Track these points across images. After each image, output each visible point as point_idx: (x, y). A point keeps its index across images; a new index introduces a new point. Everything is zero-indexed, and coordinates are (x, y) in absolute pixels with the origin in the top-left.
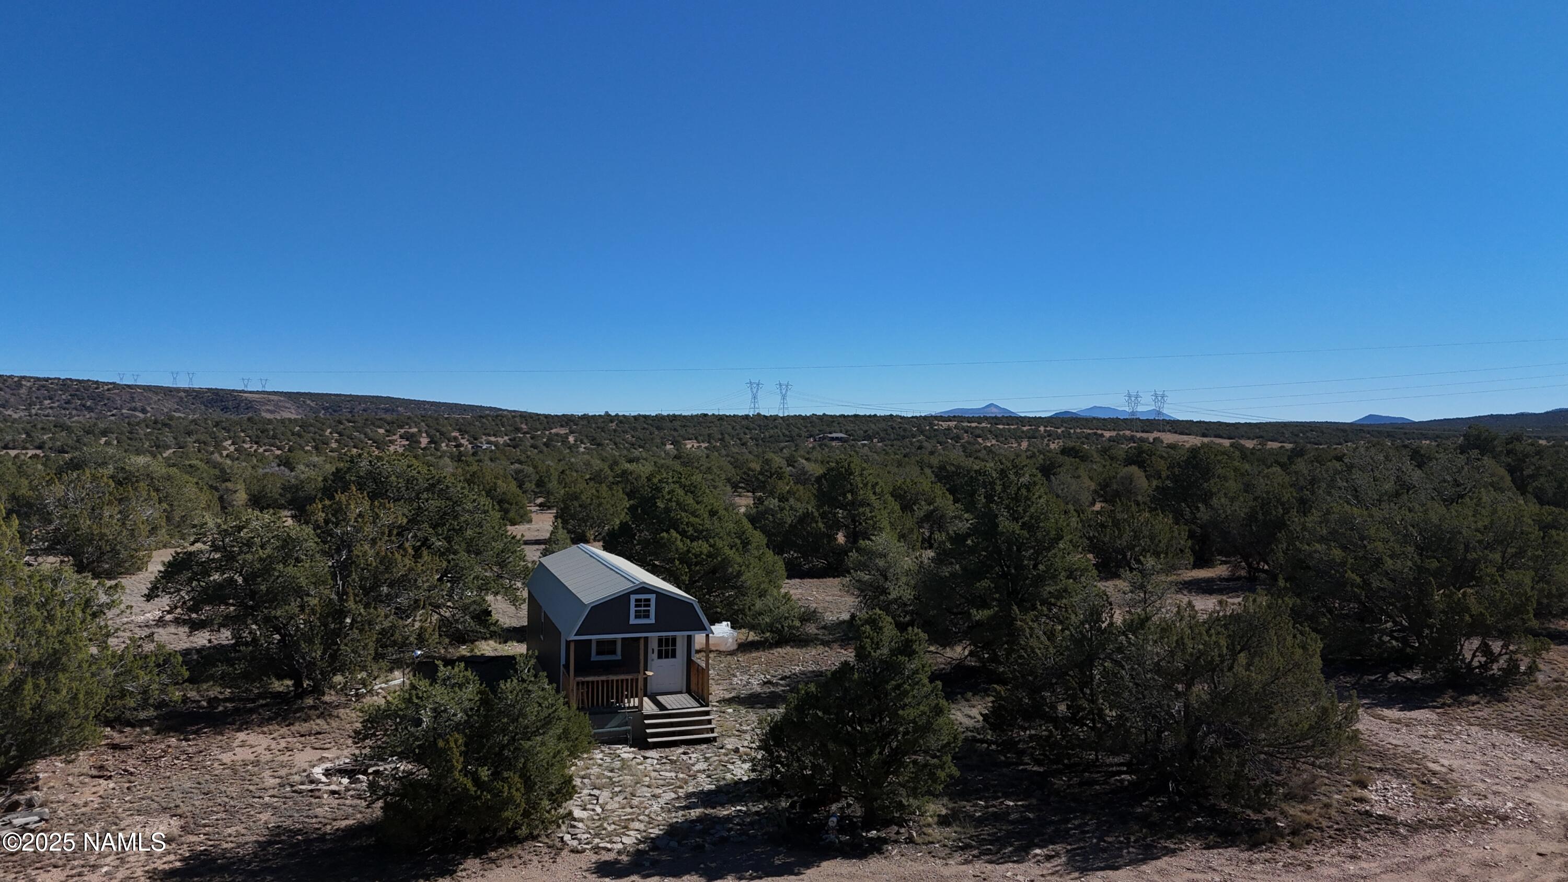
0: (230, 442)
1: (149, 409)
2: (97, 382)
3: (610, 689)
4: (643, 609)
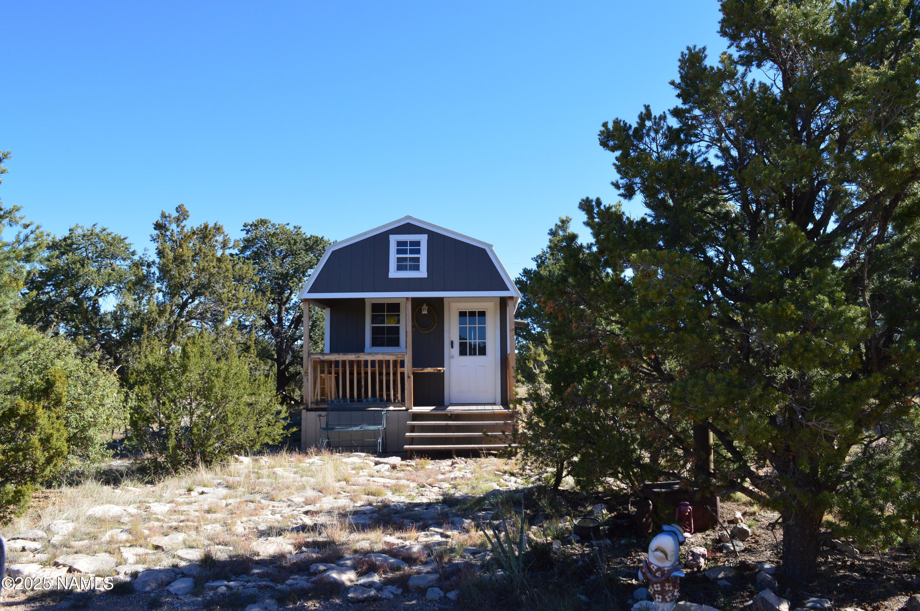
3: (363, 375)
4: (408, 256)
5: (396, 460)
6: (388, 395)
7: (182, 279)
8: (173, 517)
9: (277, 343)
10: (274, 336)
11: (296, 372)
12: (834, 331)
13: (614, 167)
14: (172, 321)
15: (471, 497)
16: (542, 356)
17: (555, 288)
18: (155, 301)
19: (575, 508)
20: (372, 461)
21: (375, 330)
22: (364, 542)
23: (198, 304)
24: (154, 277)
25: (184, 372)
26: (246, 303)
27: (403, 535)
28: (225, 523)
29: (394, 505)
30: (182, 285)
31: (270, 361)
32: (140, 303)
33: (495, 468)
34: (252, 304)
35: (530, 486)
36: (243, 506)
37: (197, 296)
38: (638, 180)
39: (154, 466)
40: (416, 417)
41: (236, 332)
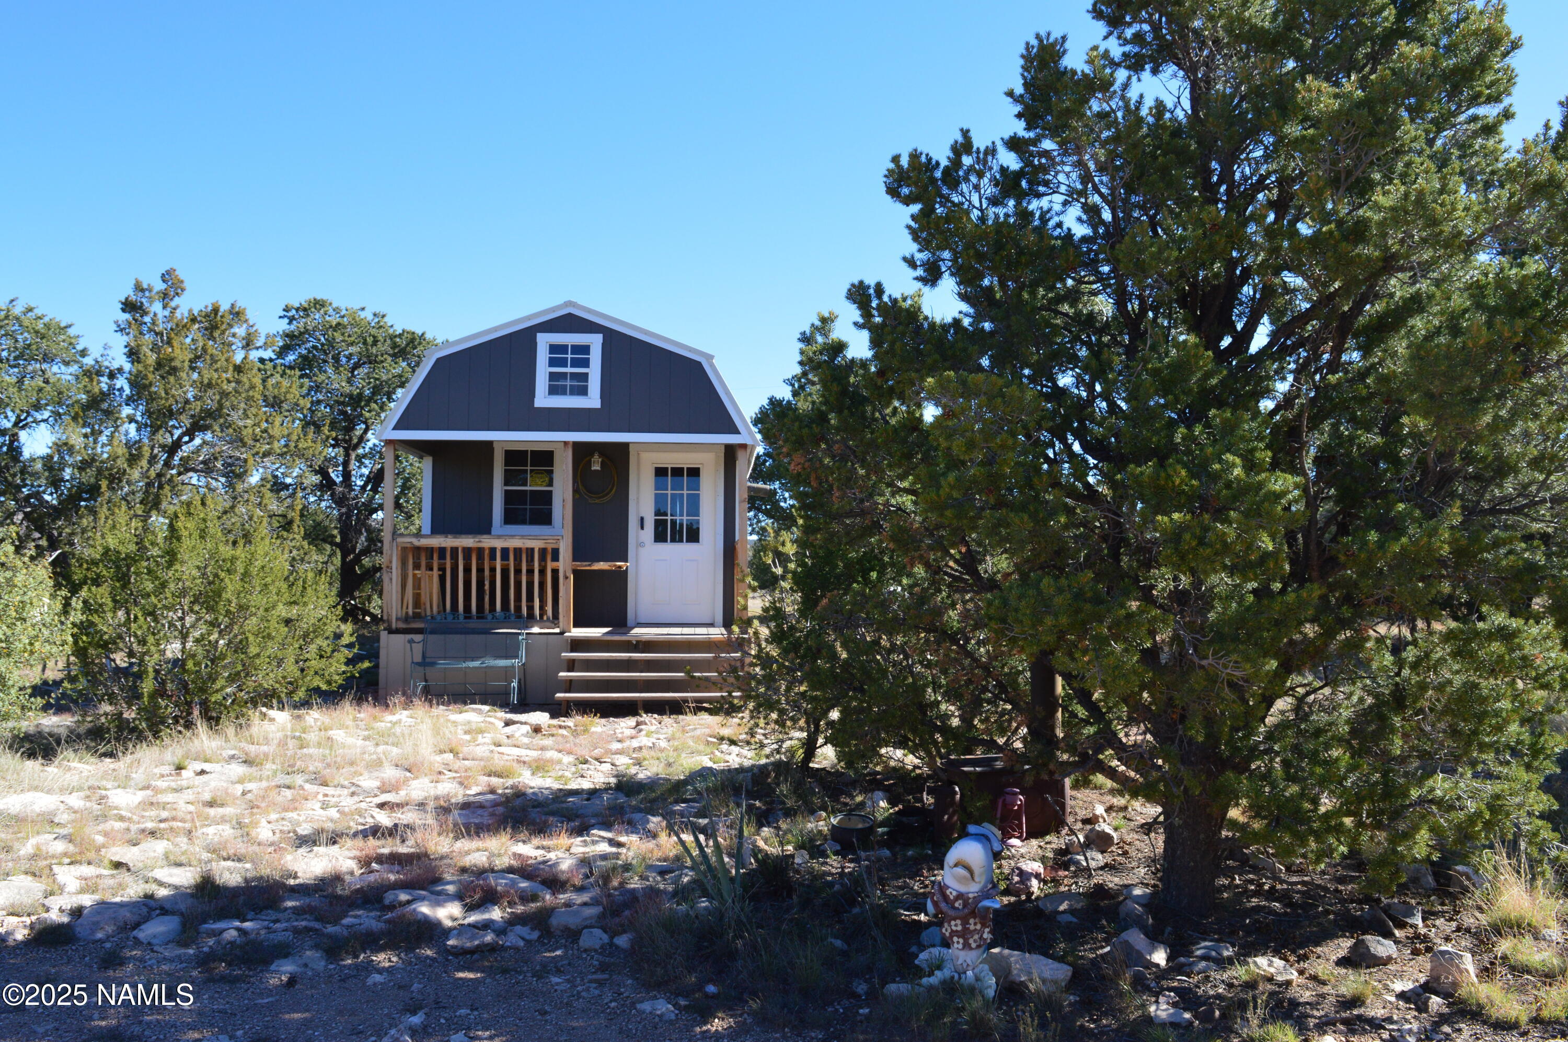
3: (487, 573)
4: (569, 370)
5: (540, 718)
6: (530, 608)
7: (171, 401)
8: (147, 814)
9: (341, 515)
10: (335, 503)
11: (374, 566)
12: (1247, 515)
13: (906, 231)
14: (152, 474)
15: (664, 779)
16: (788, 545)
17: (805, 431)
18: (123, 438)
19: (835, 797)
20: (500, 719)
21: (509, 497)
22: (477, 855)
23: (201, 445)
24: (121, 396)
25: (170, 564)
26: (286, 446)
27: (545, 843)
28: (239, 823)
29: (534, 793)
30: (170, 411)
31: (328, 547)
32: (95, 442)
33: (707, 731)
34: (296, 447)
35: (763, 761)
36: (273, 794)
37: (199, 431)
38: (946, 254)
39: (117, 727)
40: (578, 645)
41: (268, 494)
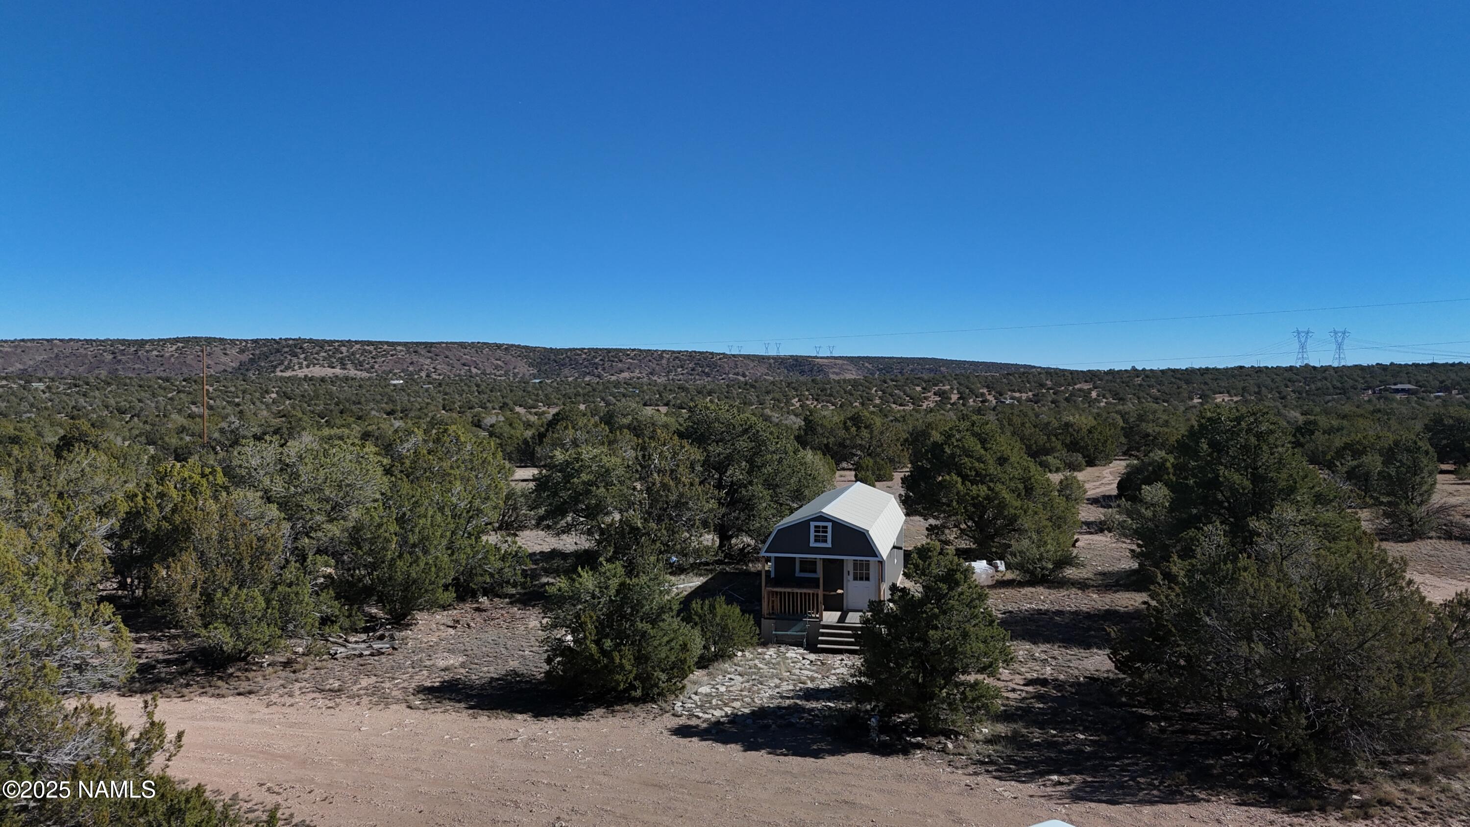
0: (796, 399)
1: (747, 373)
2: (712, 353)
3: (795, 599)
4: (821, 534)
20: (801, 656)
40: (825, 627)
